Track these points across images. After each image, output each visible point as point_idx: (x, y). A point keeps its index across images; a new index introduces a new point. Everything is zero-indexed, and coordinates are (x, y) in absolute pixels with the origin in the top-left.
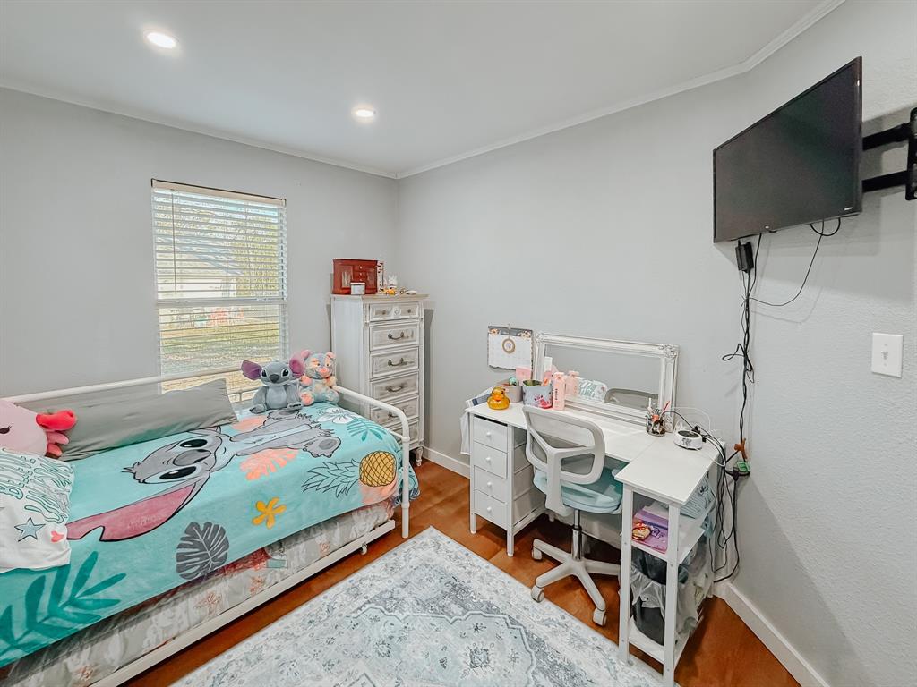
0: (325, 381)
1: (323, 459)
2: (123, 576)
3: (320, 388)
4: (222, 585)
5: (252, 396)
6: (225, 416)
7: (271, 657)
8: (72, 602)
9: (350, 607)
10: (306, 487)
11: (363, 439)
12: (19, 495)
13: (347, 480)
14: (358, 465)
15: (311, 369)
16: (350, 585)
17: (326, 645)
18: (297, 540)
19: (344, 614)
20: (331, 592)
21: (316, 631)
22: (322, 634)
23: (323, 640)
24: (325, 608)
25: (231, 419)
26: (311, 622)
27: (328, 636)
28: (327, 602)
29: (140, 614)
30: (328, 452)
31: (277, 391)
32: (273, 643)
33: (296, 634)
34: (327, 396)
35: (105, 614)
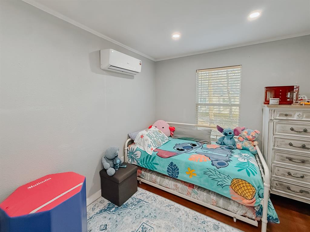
0: (251, 142)
1: (215, 167)
2: (158, 164)
3: (247, 144)
4: (180, 185)
5: (218, 138)
6: (207, 141)
7: (180, 214)
8: (151, 163)
9: (209, 229)
10: (205, 173)
11: (239, 170)
12: (151, 139)
13: (224, 182)
14: (231, 180)
15: (244, 135)
16: (217, 224)
17: (191, 229)
18: (204, 191)
19: (205, 229)
20: (209, 219)
21: (195, 223)
22: (194, 225)
23: (193, 227)
24: (203, 221)
25: (209, 143)
26: (195, 219)
27: (195, 228)
28: (206, 220)
29: (164, 177)
30: (219, 166)
31: (227, 139)
32: (183, 212)
33: (189, 217)
34: (250, 149)
35: (155, 170)
